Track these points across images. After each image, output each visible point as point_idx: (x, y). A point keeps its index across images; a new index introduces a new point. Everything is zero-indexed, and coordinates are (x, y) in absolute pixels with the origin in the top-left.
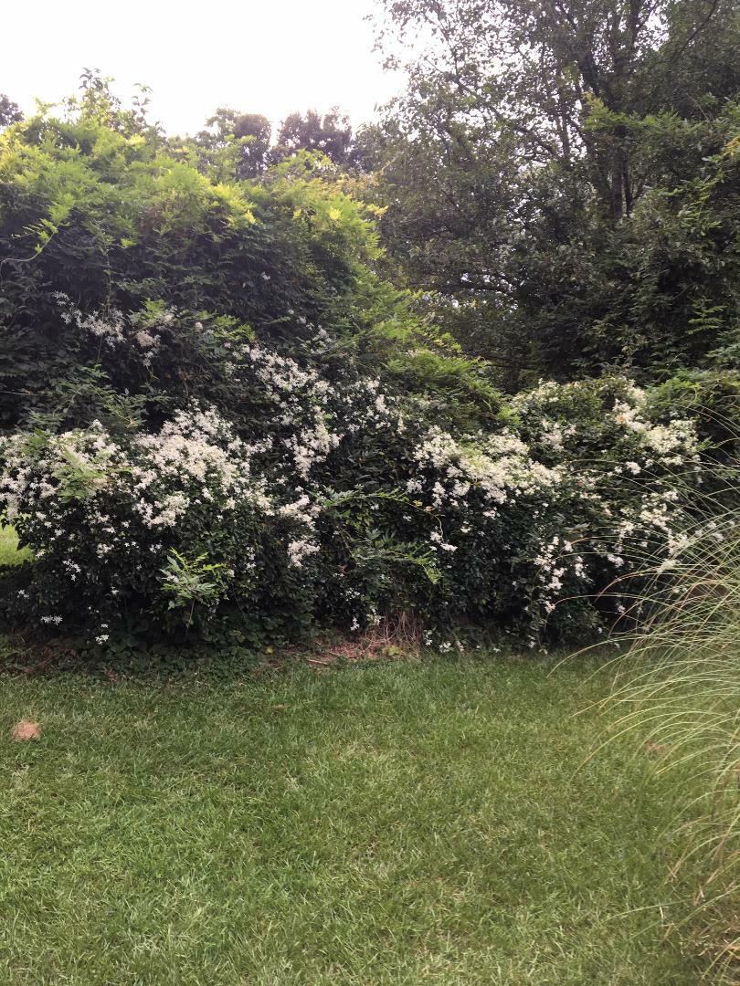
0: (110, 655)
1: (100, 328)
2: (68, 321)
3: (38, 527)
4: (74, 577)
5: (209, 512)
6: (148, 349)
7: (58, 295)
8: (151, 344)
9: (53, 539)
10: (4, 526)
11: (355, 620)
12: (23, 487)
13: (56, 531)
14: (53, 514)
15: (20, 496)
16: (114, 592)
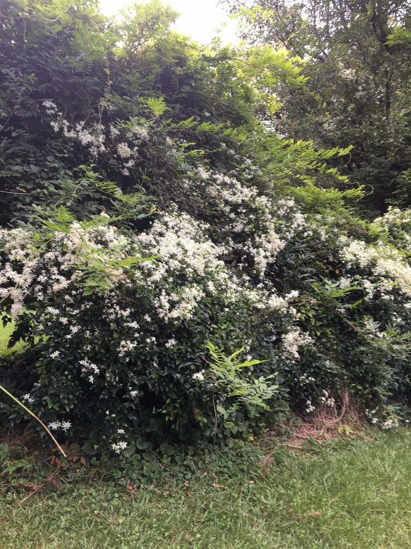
0: (124, 462)
1: (86, 138)
2: (56, 129)
3: (50, 324)
4: (91, 379)
5: (213, 304)
6: (127, 160)
7: (48, 104)
8: (129, 156)
9: (69, 336)
10: (5, 323)
11: (309, 402)
12: (30, 280)
13: (71, 327)
14: (68, 309)
15: (26, 291)
16: (134, 393)
